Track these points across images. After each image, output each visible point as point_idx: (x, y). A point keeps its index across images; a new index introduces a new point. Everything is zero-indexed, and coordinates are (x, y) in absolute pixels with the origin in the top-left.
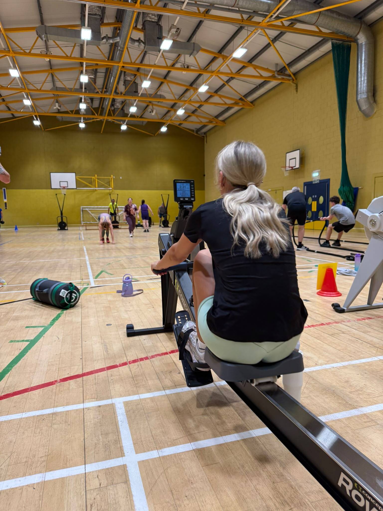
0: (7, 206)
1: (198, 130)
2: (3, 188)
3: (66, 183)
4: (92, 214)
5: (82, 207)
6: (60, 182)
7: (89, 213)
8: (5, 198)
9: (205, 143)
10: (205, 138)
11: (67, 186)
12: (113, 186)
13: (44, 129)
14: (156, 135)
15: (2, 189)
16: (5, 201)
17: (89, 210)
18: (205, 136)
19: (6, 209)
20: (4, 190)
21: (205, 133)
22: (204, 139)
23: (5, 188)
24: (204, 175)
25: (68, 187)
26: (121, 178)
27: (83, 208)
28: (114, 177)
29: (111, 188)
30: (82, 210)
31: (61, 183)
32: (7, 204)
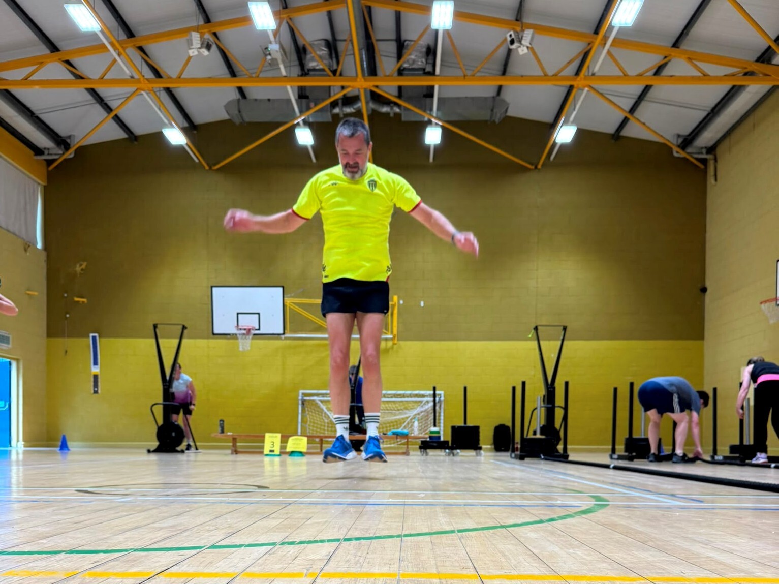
0: (99, 384)
1: (687, 141)
2: (91, 335)
3: (257, 316)
4: (328, 413)
5: (301, 392)
6: (238, 314)
7: (322, 410)
8: (95, 363)
9: (711, 180)
10: (711, 165)
11: (257, 327)
12: (395, 331)
13: (208, 164)
14: (539, 167)
15: (89, 337)
16: (95, 370)
17: (321, 401)
18: (709, 157)
19: (96, 392)
20: (94, 338)
21: (711, 150)
22: (705, 172)
23: (96, 335)
24: (704, 290)
25: (259, 329)
26: (422, 304)
27: (305, 395)
28: (401, 302)
29: (390, 336)
30: (303, 402)
31: (240, 316)
32: (99, 380)
